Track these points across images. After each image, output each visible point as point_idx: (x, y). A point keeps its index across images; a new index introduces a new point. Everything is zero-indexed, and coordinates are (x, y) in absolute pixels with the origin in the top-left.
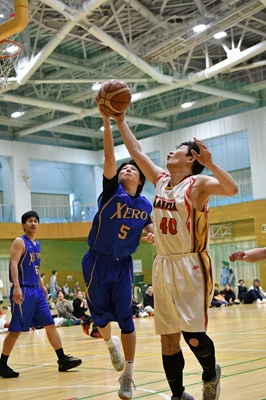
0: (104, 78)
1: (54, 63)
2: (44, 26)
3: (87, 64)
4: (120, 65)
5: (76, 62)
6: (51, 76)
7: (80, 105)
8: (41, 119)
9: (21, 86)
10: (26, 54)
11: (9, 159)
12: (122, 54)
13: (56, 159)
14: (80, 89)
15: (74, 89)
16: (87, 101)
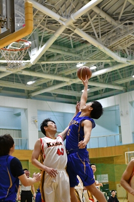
0: (84, 60)
1: (53, 51)
2: (47, 29)
3: (74, 52)
4: (93, 51)
5: (66, 50)
6: (52, 59)
7: (69, 76)
8: (45, 86)
9: (33, 66)
10: (37, 46)
11: (25, 110)
12: (95, 45)
13: (53, 110)
14: (69, 67)
15: (65, 67)
16: (73, 74)
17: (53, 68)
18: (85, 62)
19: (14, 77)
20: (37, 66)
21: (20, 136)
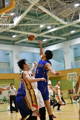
0: (44, 23)
1: (27, 18)
2: (23, 6)
3: (38, 18)
4: (49, 18)
5: (34, 18)
6: (26, 23)
7: (36, 32)
8: (23, 38)
9: (15, 27)
10: (17, 16)
11: (12, 51)
12: (50, 15)
13: (27, 51)
14: (35, 27)
15: (34, 27)
16: (38, 31)
17: (27, 28)
18: (45, 24)
19: (5, 33)
20: (18, 27)
21: (9, 66)
